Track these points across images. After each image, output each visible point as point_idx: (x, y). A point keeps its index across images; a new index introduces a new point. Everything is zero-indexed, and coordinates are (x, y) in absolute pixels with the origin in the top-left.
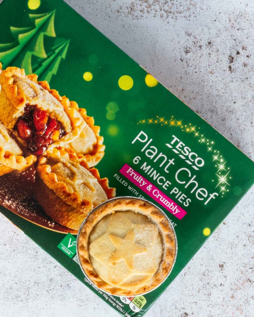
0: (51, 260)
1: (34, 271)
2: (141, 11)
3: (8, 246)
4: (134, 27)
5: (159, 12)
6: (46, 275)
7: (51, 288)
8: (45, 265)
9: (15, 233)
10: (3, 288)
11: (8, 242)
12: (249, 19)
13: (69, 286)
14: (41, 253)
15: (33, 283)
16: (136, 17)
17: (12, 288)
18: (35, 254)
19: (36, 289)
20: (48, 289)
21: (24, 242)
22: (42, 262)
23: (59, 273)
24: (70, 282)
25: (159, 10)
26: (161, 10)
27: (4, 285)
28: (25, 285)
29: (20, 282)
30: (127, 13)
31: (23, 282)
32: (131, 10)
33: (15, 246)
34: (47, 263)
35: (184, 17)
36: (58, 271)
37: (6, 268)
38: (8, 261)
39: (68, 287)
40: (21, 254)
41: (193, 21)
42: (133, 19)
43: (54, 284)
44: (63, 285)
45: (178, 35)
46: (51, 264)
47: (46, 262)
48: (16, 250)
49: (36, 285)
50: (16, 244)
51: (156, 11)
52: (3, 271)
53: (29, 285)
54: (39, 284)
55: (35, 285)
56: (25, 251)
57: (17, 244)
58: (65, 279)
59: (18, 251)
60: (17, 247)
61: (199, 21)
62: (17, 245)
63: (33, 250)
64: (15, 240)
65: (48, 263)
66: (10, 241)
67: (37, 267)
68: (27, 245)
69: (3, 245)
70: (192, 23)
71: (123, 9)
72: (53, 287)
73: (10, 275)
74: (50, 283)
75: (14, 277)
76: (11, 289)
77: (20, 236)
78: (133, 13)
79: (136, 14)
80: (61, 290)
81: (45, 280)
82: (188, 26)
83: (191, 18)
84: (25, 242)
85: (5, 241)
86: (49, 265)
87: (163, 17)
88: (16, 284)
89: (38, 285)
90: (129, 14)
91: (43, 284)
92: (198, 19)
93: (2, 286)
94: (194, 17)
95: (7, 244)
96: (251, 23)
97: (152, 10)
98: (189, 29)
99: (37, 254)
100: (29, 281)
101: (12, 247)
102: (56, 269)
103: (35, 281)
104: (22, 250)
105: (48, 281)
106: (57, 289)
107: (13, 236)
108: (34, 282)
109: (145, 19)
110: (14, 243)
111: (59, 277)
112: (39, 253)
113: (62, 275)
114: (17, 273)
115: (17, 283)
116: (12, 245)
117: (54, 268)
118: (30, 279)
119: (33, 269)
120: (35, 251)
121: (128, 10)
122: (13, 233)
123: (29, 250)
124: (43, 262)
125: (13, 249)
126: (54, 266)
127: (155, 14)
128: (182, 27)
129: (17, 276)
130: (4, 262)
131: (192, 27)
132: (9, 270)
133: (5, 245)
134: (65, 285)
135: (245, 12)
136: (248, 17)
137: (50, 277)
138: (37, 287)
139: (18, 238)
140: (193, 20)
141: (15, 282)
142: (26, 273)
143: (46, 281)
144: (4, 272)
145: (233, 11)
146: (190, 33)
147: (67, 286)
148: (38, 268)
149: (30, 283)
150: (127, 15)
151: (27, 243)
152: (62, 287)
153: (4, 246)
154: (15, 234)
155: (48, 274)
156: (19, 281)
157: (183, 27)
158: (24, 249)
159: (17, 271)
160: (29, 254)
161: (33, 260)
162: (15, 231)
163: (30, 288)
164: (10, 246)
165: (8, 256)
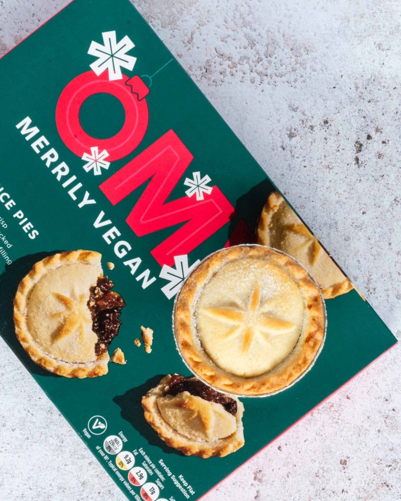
0: (84, 453)
1: (58, 470)
2: (221, 73)
3: (17, 431)
4: (211, 97)
5: (248, 74)
6: (76, 477)
7: (84, 496)
8: (75, 461)
9: (29, 411)
10: (10, 496)
11: (18, 425)
12: (386, 85)
13: (112, 492)
14: (68, 443)
15: (56, 489)
16: (213, 82)
17: (24, 495)
18: (59, 444)
19: (61, 498)
20: (78, 497)
21: (42, 425)
22: (70, 457)
23: (96, 474)
24: (112, 486)
25: (249, 71)
26: (251, 72)
27: (12, 491)
28: (44, 491)
29: (36, 488)
30: (200, 77)
31: (42, 487)
32: (206, 72)
33: (29, 433)
34: (78, 458)
35: (287, 82)
36: (94, 471)
37: (16, 466)
38: (17, 455)
39: (109, 495)
40: (37, 444)
41: (300, 88)
42: (209, 85)
43: (88, 490)
44: (102, 491)
45: (278, 110)
46: (84, 460)
47: (76, 456)
48: (30, 438)
49: (61, 491)
50: (30, 428)
51: (244, 74)
52: (10, 470)
53: (50, 491)
54: (65, 491)
55: (59, 492)
56: (44, 440)
57: (32, 428)
58: (105, 482)
59: (34, 440)
60: (32, 433)
61: (309, 89)
62: (32, 430)
63: (55, 438)
64: (29, 424)
65: (80, 457)
66: (21, 423)
67: (62, 464)
68: (47, 430)
69: (11, 430)
70: (298, 91)
71: (193, 70)
72: (87, 495)
73: (21, 476)
74: (82, 489)
75: (27, 479)
76: (23, 497)
77: (36, 417)
78: (210, 76)
79: (213, 78)
80: (99, 499)
81: (75, 483)
82: (292, 95)
83: (297, 84)
84: (44, 425)
85: (14, 424)
86: (81, 461)
87: (256, 82)
88: (31, 489)
89: (63, 492)
90: (203, 78)
91: (72, 490)
92: (308, 85)
93: (9, 494)
94: (303, 82)
95: (17, 429)
96: (389, 92)
97: (238, 72)
98: (294, 100)
99: (62, 444)
100: (51, 485)
101: (23, 433)
102: (91, 466)
103: (59, 486)
104: (40, 439)
105: (80, 485)
106: (92, 498)
107: (26, 417)
108: (57, 487)
109: (227, 85)
110: (27, 428)
111: (96, 480)
112: (65, 443)
113: (100, 476)
114: (32, 472)
115: (31, 487)
116: (24, 430)
117: (88, 465)
118: (52, 483)
119: (56, 467)
120: (60, 439)
121: (201, 72)
122: (26, 412)
123: (50, 438)
124: (72, 456)
125: (26, 437)
126: (89, 462)
127: (243, 78)
128: (284, 98)
129: (31, 478)
130: (13, 456)
131: (300, 98)
132: (20, 469)
133: (13, 430)
134: (104, 492)
135: (380, 75)
136: (385, 83)
137: (82, 480)
138: (62, 494)
139: (34, 419)
140: (301, 86)
141: (28, 487)
142: (45, 473)
143: (76, 486)
144: (12, 472)
145: (361, 73)
146: (296, 106)
147: (108, 492)
148: (64, 466)
149: (51, 489)
150: (199, 79)
151: (46, 427)
152: (101, 494)
153: (12, 432)
154: (29, 414)
155: (79, 474)
156: (35, 485)
157: (286, 98)
158: (43, 437)
159: (33, 470)
160: (51, 444)
161: (57, 453)
162: (29, 409)
163: (51, 496)
164: (22, 432)
165: (19, 447)
